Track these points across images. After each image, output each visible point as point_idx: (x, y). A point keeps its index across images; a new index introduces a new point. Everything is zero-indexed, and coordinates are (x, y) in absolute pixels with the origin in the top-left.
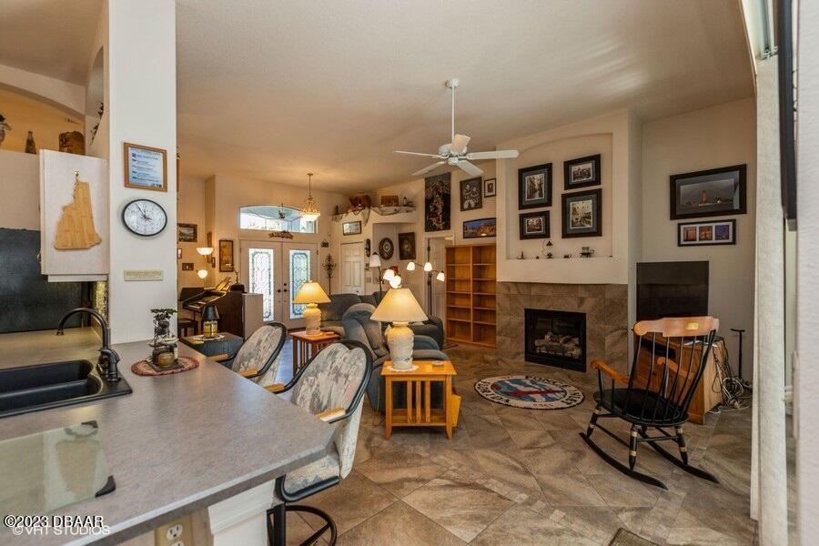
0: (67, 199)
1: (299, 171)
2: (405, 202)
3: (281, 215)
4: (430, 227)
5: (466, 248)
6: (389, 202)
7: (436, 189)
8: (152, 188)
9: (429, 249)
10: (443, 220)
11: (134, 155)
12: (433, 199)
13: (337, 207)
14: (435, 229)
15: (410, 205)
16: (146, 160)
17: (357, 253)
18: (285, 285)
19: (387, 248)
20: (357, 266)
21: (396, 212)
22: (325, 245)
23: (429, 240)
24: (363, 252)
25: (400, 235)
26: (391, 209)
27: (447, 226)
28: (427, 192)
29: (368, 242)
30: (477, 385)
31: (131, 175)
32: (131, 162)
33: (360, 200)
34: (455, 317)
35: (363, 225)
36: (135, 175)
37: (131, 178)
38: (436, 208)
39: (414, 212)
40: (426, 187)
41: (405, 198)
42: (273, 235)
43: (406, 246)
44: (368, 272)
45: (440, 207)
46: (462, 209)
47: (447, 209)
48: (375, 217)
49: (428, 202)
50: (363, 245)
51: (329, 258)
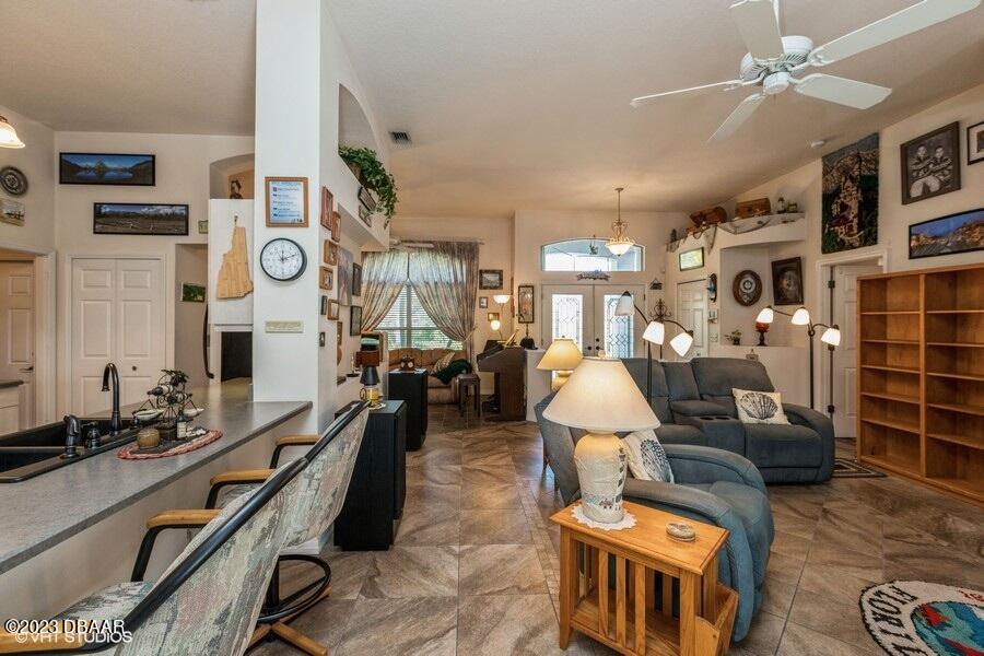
0: (227, 247)
1: (602, 188)
2: (780, 206)
3: (592, 249)
4: (831, 244)
5: (909, 279)
6: (750, 210)
7: (846, 172)
8: (292, 225)
9: (832, 285)
10: (861, 226)
11: (275, 189)
12: (837, 193)
13: (674, 231)
14: (842, 246)
15: (792, 210)
16: (286, 193)
17: (698, 297)
18: (598, 340)
19: (748, 286)
20: (698, 314)
21: (762, 225)
22: (656, 286)
23: (832, 268)
24: (706, 294)
25: (775, 264)
26: (753, 221)
27: (870, 238)
28: (825, 181)
29: (714, 278)
30: (870, 594)
31: (272, 212)
32: (272, 198)
33: (706, 215)
34: (886, 419)
35: (706, 252)
36: (276, 212)
37: (272, 216)
38: (844, 207)
39: (801, 221)
40: (825, 173)
41: (781, 200)
42: (581, 276)
43: (785, 282)
44: (712, 325)
45: (854, 206)
46: (907, 199)
47: (870, 206)
48: (724, 237)
49: (828, 199)
50: (707, 284)
51: (660, 305)
